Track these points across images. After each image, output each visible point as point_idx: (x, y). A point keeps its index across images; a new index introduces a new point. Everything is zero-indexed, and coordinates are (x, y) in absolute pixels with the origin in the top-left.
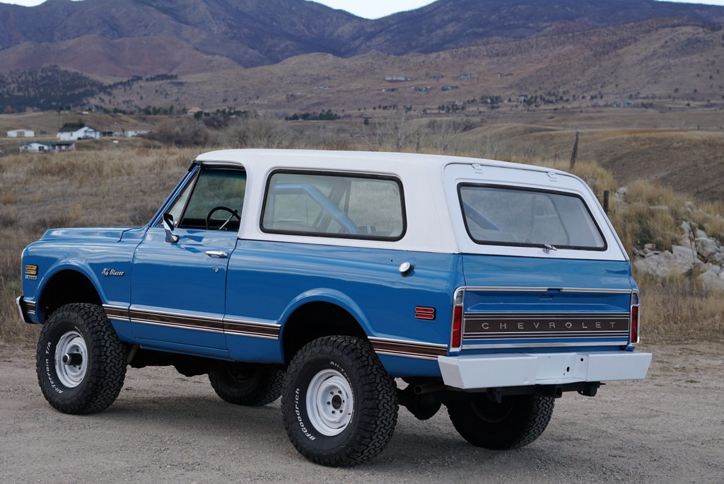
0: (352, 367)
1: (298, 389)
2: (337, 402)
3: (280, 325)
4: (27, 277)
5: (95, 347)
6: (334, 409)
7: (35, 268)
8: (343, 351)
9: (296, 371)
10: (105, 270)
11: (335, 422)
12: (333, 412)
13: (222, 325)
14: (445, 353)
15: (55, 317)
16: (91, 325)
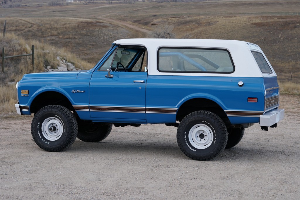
0: (214, 122)
1: (186, 133)
2: (202, 136)
3: (177, 108)
4: (22, 95)
5: (69, 123)
6: (200, 139)
7: (27, 91)
8: (209, 116)
9: (185, 125)
10: (73, 90)
11: (203, 144)
12: (200, 140)
13: (145, 110)
14: (262, 114)
15: (42, 112)
16: (65, 114)
